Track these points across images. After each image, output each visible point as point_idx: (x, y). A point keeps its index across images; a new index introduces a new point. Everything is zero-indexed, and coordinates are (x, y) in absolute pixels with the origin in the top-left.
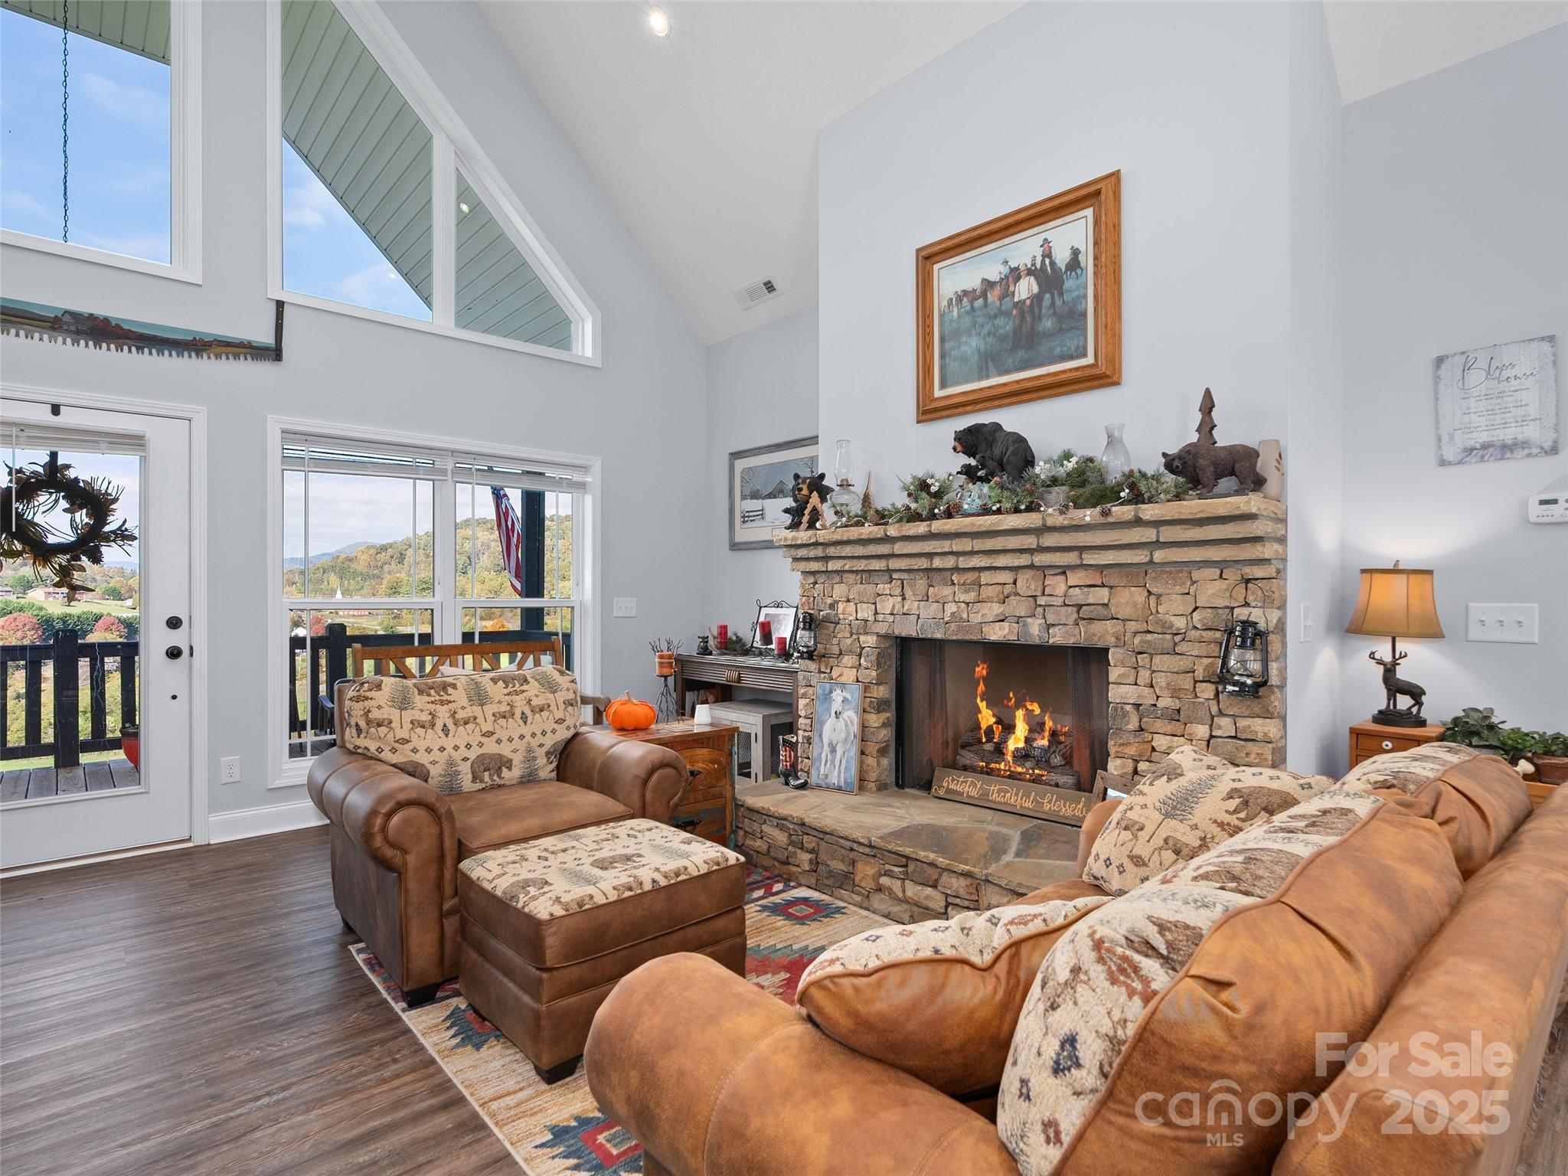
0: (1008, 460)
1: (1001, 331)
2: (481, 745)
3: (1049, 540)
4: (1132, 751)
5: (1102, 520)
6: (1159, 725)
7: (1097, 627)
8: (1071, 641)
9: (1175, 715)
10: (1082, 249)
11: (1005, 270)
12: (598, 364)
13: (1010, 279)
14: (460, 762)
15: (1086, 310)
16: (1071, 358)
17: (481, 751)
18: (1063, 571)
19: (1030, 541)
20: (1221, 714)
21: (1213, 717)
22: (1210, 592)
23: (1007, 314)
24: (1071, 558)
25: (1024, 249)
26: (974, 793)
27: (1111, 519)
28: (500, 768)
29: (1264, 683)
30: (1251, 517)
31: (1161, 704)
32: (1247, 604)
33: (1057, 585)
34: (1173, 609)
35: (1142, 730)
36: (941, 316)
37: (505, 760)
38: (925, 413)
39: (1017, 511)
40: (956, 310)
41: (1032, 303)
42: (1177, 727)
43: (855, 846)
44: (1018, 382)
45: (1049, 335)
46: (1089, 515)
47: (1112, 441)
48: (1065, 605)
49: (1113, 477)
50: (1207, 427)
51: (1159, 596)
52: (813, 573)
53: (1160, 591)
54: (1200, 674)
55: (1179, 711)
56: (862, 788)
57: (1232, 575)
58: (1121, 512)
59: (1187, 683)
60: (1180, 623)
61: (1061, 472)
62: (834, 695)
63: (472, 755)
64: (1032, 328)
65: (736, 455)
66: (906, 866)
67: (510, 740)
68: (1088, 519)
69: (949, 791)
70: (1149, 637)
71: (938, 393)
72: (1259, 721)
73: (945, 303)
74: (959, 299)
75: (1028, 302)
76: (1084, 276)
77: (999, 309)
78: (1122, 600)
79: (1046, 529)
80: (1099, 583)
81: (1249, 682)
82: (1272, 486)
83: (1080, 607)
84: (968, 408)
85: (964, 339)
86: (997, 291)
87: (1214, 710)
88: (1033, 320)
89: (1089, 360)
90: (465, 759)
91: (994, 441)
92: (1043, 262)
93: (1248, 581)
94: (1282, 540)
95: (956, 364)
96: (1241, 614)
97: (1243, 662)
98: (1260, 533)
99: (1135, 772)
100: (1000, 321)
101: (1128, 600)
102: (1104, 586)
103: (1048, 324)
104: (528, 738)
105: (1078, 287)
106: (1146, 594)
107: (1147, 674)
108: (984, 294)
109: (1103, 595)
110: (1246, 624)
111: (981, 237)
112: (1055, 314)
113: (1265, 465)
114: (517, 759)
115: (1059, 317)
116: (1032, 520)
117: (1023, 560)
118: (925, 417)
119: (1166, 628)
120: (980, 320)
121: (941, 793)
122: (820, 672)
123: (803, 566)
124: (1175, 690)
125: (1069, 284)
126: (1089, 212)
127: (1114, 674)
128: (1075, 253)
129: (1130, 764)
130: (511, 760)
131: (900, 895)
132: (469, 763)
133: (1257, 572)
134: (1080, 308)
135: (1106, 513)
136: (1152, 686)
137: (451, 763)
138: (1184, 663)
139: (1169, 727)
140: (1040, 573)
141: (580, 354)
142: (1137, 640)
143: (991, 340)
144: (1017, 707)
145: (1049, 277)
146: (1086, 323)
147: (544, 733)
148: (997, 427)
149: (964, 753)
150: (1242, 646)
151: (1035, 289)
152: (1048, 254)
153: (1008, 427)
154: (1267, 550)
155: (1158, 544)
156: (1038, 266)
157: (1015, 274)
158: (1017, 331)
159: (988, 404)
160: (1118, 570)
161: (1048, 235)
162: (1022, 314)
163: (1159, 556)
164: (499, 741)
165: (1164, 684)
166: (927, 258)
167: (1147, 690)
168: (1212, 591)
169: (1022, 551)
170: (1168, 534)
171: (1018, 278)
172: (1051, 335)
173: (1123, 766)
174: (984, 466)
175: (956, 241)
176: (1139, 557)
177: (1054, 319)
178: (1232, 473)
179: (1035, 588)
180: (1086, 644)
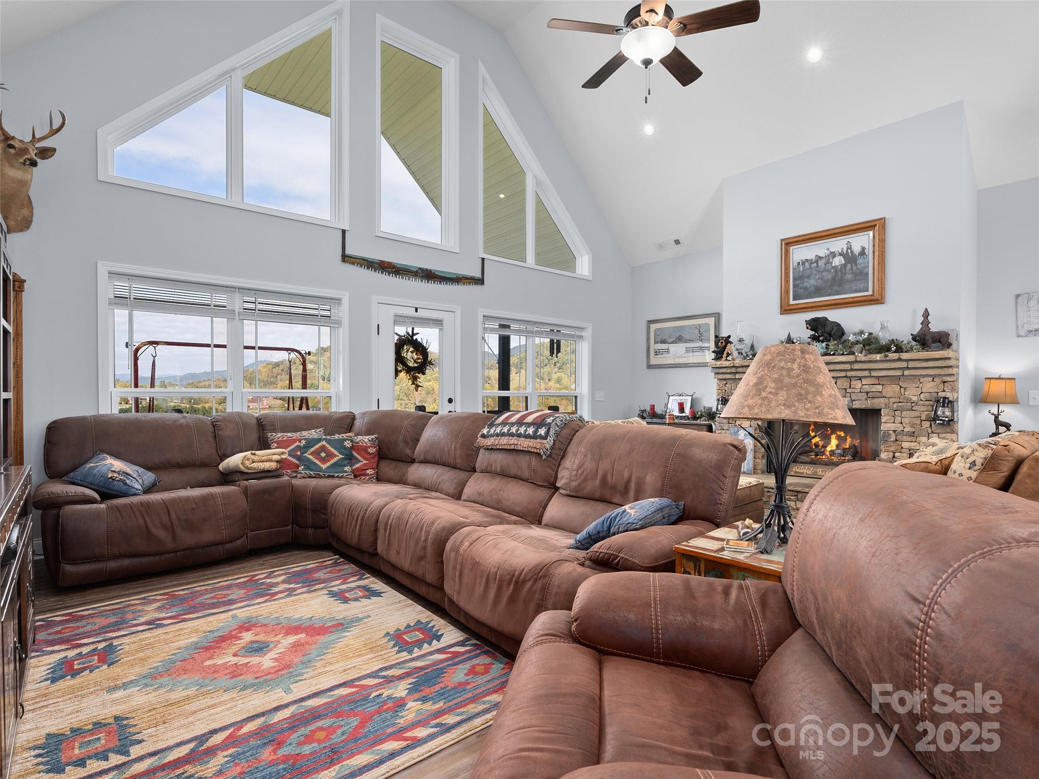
0: (834, 333)
1: (826, 278)
3: (856, 366)
4: (892, 449)
5: (884, 359)
6: (905, 438)
7: (876, 401)
8: (863, 407)
9: (912, 434)
10: (867, 247)
11: (828, 253)
12: (591, 279)
13: (830, 257)
15: (868, 272)
16: (861, 291)
18: (860, 379)
19: (848, 367)
20: (932, 432)
21: (929, 434)
22: (928, 386)
23: (829, 271)
24: (866, 373)
25: (838, 244)
26: (809, 472)
27: (887, 359)
29: (952, 420)
30: (949, 358)
31: (906, 430)
32: (944, 391)
33: (857, 384)
34: (912, 393)
35: (897, 440)
36: (794, 269)
38: (785, 310)
39: (843, 354)
40: (802, 267)
41: (841, 268)
42: (913, 439)
43: (770, 490)
44: (834, 300)
45: (850, 281)
46: (879, 357)
47: (883, 328)
48: (861, 392)
49: (883, 342)
50: (926, 322)
51: (905, 388)
52: (725, 379)
53: (906, 386)
54: (923, 418)
55: (914, 432)
56: (755, 473)
57: (938, 380)
58: (892, 356)
59: (918, 421)
60: (915, 399)
61: (861, 339)
62: (740, 432)
64: (842, 278)
65: (651, 322)
66: (797, 496)
68: (878, 358)
69: (796, 472)
70: (900, 404)
71: (792, 302)
72: (949, 435)
73: (796, 264)
74: (803, 263)
75: (839, 267)
76: (867, 259)
77: (825, 269)
78: (888, 390)
79: (856, 362)
80: (878, 383)
81: (947, 419)
82: (954, 347)
83: (867, 393)
84: (808, 310)
85: (806, 280)
86: (823, 261)
87: (930, 431)
88: (842, 274)
89: (870, 292)
91: (825, 325)
92: (847, 251)
93: (945, 382)
94: (958, 367)
95: (802, 290)
96: (942, 394)
97: (943, 413)
98: (952, 365)
99: (894, 457)
100: (825, 274)
101: (891, 390)
102: (879, 384)
103: (849, 276)
105: (864, 263)
106: (899, 387)
107: (900, 418)
108: (817, 262)
109: (879, 388)
110: (945, 398)
111: (816, 238)
112: (853, 273)
113: (952, 339)
115: (855, 275)
116: (851, 358)
117: (843, 374)
118: (785, 312)
119: (908, 400)
120: (814, 273)
121: (792, 473)
122: (729, 423)
123: (721, 376)
124: (912, 424)
125: (859, 261)
126: (871, 233)
127: (883, 419)
128: (863, 249)
129: (892, 454)
131: (795, 507)
133: (949, 379)
134: (865, 271)
135: (886, 356)
136: (902, 423)
138: (916, 414)
139: (910, 439)
140: (849, 379)
141: (580, 273)
142: (895, 406)
143: (820, 281)
144: (832, 434)
145: (850, 258)
146: (868, 278)
148: (826, 319)
149: (801, 457)
150: (943, 406)
151: (843, 262)
152: (850, 248)
153: (831, 319)
154: (954, 371)
155: (907, 368)
156: (845, 252)
157: (833, 255)
158: (834, 279)
159: (819, 308)
160: (886, 378)
161: (850, 240)
162: (836, 272)
163: (906, 373)
165: (907, 422)
166: (787, 244)
167: (900, 425)
168: (929, 386)
169: (841, 370)
170: (911, 364)
171: (835, 256)
172: (851, 281)
173: (888, 455)
174: (822, 336)
175: (803, 238)
176: (899, 373)
177: (852, 275)
178: (940, 341)
179: (846, 385)
180: (871, 408)
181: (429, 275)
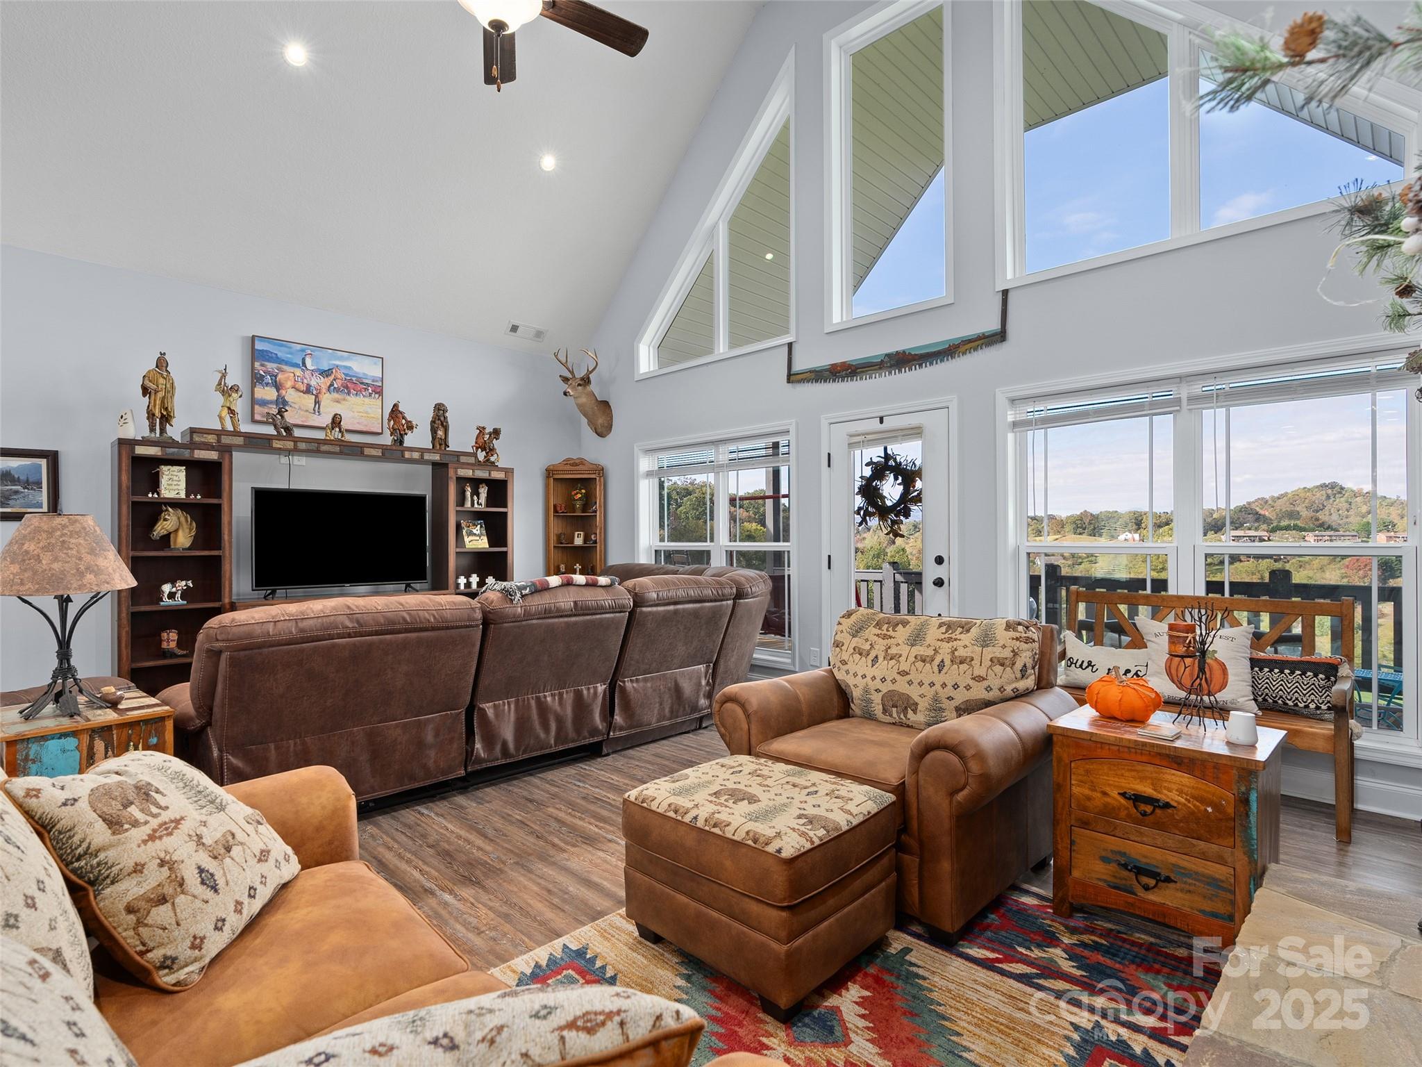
2: (894, 681)
14: (873, 692)
17: (892, 687)
28: (906, 708)
37: (912, 702)
63: (885, 688)
67: (921, 684)
90: (878, 691)
104: (938, 687)
114: (923, 704)
130: (917, 704)
132: (880, 694)
137: (866, 691)
147: (956, 686)
164: (910, 683)
181: (901, 361)
